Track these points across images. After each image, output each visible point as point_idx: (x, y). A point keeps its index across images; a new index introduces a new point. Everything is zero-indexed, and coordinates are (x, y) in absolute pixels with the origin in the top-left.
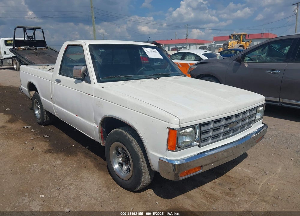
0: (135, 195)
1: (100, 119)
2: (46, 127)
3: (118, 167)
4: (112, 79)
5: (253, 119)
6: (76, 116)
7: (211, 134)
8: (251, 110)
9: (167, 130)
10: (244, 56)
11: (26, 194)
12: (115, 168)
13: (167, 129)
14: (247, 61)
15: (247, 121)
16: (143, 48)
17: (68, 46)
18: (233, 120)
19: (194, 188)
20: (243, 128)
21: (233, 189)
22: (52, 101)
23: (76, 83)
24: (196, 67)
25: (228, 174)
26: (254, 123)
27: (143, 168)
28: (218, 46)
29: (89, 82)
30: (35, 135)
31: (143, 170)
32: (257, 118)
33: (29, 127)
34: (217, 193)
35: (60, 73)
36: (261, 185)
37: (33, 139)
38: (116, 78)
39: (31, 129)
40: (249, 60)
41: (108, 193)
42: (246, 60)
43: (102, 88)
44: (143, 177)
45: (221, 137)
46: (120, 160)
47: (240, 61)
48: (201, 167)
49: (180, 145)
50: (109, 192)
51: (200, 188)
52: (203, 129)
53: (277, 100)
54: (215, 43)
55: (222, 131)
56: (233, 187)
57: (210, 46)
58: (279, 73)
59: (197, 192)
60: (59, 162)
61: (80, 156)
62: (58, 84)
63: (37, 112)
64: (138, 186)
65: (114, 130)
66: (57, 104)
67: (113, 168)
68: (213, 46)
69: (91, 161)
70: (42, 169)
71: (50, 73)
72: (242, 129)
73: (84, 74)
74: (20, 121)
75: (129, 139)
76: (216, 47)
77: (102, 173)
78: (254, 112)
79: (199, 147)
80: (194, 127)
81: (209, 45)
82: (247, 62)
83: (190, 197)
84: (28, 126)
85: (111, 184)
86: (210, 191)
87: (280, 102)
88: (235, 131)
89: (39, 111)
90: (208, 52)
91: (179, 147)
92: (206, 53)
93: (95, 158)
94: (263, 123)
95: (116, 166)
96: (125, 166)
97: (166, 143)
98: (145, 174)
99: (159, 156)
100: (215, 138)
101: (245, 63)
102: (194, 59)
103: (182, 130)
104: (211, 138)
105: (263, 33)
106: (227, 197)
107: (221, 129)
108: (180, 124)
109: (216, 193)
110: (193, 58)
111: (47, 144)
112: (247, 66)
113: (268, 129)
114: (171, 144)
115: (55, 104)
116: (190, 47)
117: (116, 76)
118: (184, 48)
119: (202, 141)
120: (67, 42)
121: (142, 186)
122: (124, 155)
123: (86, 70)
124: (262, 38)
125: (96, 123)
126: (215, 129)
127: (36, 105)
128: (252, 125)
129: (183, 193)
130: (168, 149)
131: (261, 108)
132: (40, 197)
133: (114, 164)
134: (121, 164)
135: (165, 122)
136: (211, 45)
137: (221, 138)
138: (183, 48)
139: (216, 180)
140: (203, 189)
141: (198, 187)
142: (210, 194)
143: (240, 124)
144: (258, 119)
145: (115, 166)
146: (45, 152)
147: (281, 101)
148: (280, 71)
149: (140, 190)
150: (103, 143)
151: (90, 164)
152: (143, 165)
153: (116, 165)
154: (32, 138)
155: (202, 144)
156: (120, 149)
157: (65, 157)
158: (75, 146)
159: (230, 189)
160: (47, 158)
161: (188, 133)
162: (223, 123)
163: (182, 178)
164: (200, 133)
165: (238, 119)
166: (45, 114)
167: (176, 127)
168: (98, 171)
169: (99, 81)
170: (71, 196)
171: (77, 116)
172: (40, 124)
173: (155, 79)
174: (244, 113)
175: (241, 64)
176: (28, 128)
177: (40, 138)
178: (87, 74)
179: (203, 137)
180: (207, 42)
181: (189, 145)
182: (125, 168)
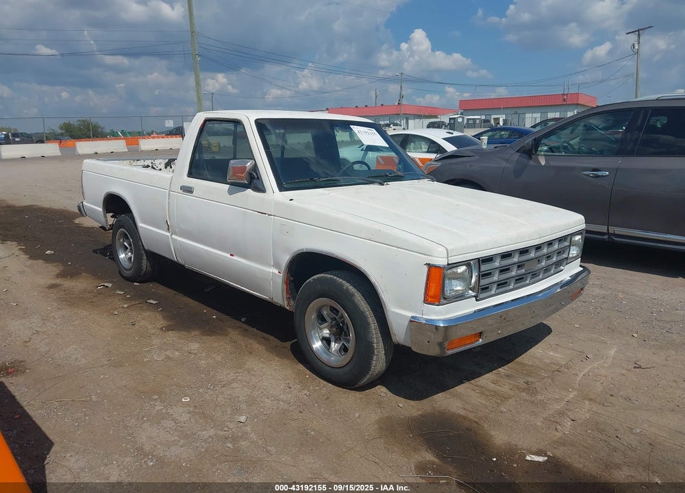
0: (358, 394)
1: (285, 259)
2: (144, 285)
3: (320, 346)
4: (303, 185)
5: (565, 256)
6: (228, 256)
7: (496, 278)
8: (561, 240)
9: (426, 269)
10: (537, 143)
11: (155, 397)
12: (317, 348)
13: (425, 266)
14: (542, 153)
15: (554, 259)
16: (351, 126)
17: (207, 121)
18: (532, 255)
19: (461, 383)
20: (547, 271)
21: (532, 383)
22: (168, 229)
23: (230, 192)
24: (438, 164)
25: (519, 359)
26: (567, 264)
27: (375, 340)
28: (471, 122)
29: (260, 189)
30: (127, 299)
31: (375, 345)
32: (570, 256)
33: (110, 285)
34: (505, 388)
35: (191, 174)
36: (581, 376)
37: (128, 307)
38: (312, 183)
39: (114, 289)
40: (546, 151)
41: (306, 392)
42: (541, 151)
43: (291, 200)
44: (375, 357)
45: (512, 284)
46: (326, 332)
47: (530, 152)
48: (480, 334)
49: (448, 293)
50: (308, 391)
51: (472, 381)
52: (484, 268)
53: (603, 229)
54: (462, 114)
55: (514, 273)
56: (530, 379)
57: (452, 121)
58: (606, 176)
59: (468, 388)
60: (194, 346)
61: (234, 334)
62: (187, 196)
63: (122, 256)
64: (365, 376)
65: (315, 277)
66: (181, 236)
67: (311, 349)
68: (460, 120)
69: (258, 343)
70: (168, 357)
71: (166, 174)
72: (546, 275)
73: (250, 174)
74: (84, 274)
75: (347, 289)
76: (465, 122)
77: (286, 362)
78: (567, 244)
79: (477, 300)
80: (467, 263)
81: (450, 119)
82: (544, 155)
83: (458, 396)
84: (106, 284)
85: (308, 379)
86: (492, 386)
87: (608, 233)
88: (535, 276)
89: (126, 254)
90: (456, 134)
91: (444, 298)
92: (451, 136)
93: (264, 338)
94: (581, 266)
95: (317, 345)
96: (335, 342)
97: (423, 292)
98: (378, 352)
99: (410, 314)
100: (502, 285)
101: (539, 157)
102: (426, 150)
103: (450, 268)
104: (495, 286)
105: (566, 93)
106: (524, 394)
107: (512, 271)
108: (448, 257)
109: (504, 390)
110: (425, 147)
111: (159, 316)
112: (543, 163)
113: (591, 276)
114: (432, 293)
115: (176, 234)
116: (407, 123)
117: (312, 180)
118: (396, 125)
119: (482, 290)
120: (202, 113)
121: (372, 374)
122: (334, 322)
123: (255, 168)
124: (565, 103)
125: (276, 265)
126: (504, 270)
127: (121, 240)
128: (562, 268)
129: (443, 391)
130: (426, 301)
131: (578, 238)
132: (183, 400)
133: (312, 339)
134: (327, 341)
135: (421, 255)
136: (454, 118)
137: (511, 287)
138: (391, 126)
139: (500, 369)
140: (479, 384)
141: (468, 380)
142: (492, 391)
143: (543, 264)
144: (573, 258)
145: (314, 344)
146: (161, 329)
147: (611, 231)
148: (607, 173)
149: (367, 385)
150: (289, 304)
151: (258, 348)
152: (375, 336)
153: (317, 341)
154: (126, 306)
155: (481, 296)
156: (325, 312)
157: (205, 337)
158: (217, 318)
159: (527, 383)
160: (169, 339)
161: (460, 274)
162: (516, 259)
163: (450, 352)
164: (479, 275)
165: (540, 253)
166: (145, 257)
167: (442, 262)
168: (277, 359)
169: (281, 188)
170: (241, 399)
171: (231, 255)
172: (130, 279)
173: (382, 184)
174: (550, 243)
175: (531, 158)
176: (107, 287)
177: (140, 305)
178: (257, 174)
179: (484, 282)
180: (445, 111)
181: (460, 297)
182: (335, 346)
